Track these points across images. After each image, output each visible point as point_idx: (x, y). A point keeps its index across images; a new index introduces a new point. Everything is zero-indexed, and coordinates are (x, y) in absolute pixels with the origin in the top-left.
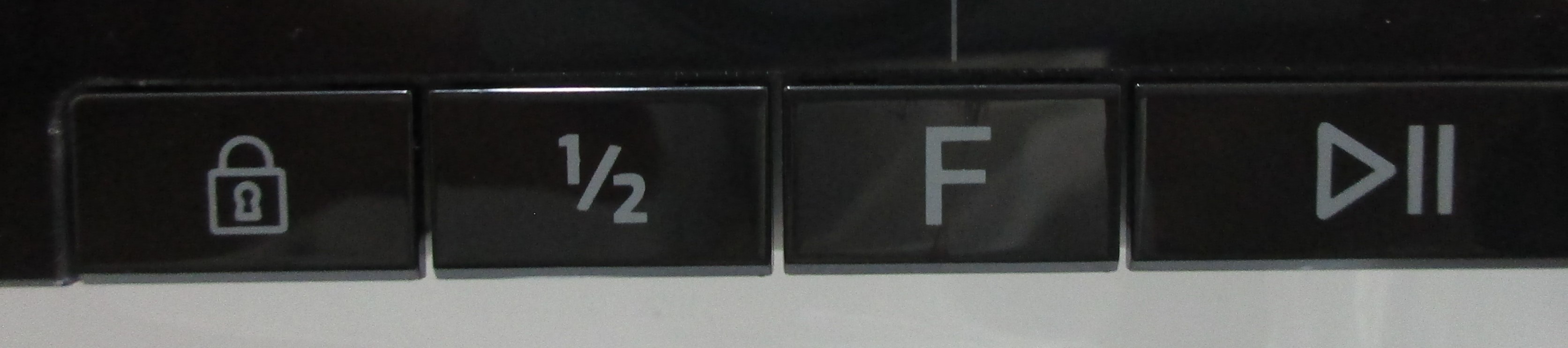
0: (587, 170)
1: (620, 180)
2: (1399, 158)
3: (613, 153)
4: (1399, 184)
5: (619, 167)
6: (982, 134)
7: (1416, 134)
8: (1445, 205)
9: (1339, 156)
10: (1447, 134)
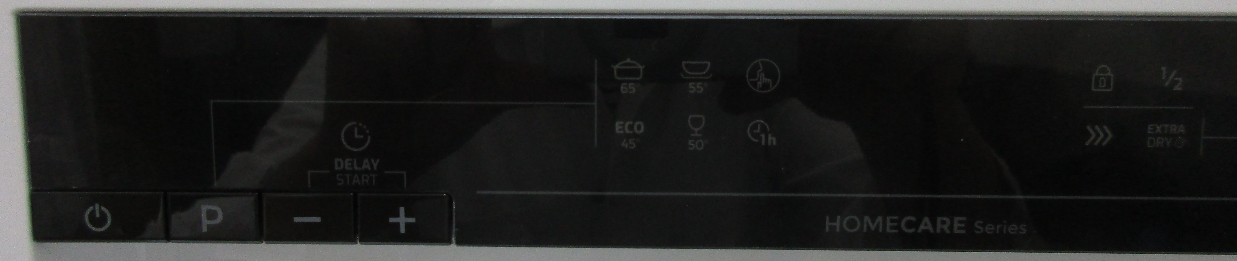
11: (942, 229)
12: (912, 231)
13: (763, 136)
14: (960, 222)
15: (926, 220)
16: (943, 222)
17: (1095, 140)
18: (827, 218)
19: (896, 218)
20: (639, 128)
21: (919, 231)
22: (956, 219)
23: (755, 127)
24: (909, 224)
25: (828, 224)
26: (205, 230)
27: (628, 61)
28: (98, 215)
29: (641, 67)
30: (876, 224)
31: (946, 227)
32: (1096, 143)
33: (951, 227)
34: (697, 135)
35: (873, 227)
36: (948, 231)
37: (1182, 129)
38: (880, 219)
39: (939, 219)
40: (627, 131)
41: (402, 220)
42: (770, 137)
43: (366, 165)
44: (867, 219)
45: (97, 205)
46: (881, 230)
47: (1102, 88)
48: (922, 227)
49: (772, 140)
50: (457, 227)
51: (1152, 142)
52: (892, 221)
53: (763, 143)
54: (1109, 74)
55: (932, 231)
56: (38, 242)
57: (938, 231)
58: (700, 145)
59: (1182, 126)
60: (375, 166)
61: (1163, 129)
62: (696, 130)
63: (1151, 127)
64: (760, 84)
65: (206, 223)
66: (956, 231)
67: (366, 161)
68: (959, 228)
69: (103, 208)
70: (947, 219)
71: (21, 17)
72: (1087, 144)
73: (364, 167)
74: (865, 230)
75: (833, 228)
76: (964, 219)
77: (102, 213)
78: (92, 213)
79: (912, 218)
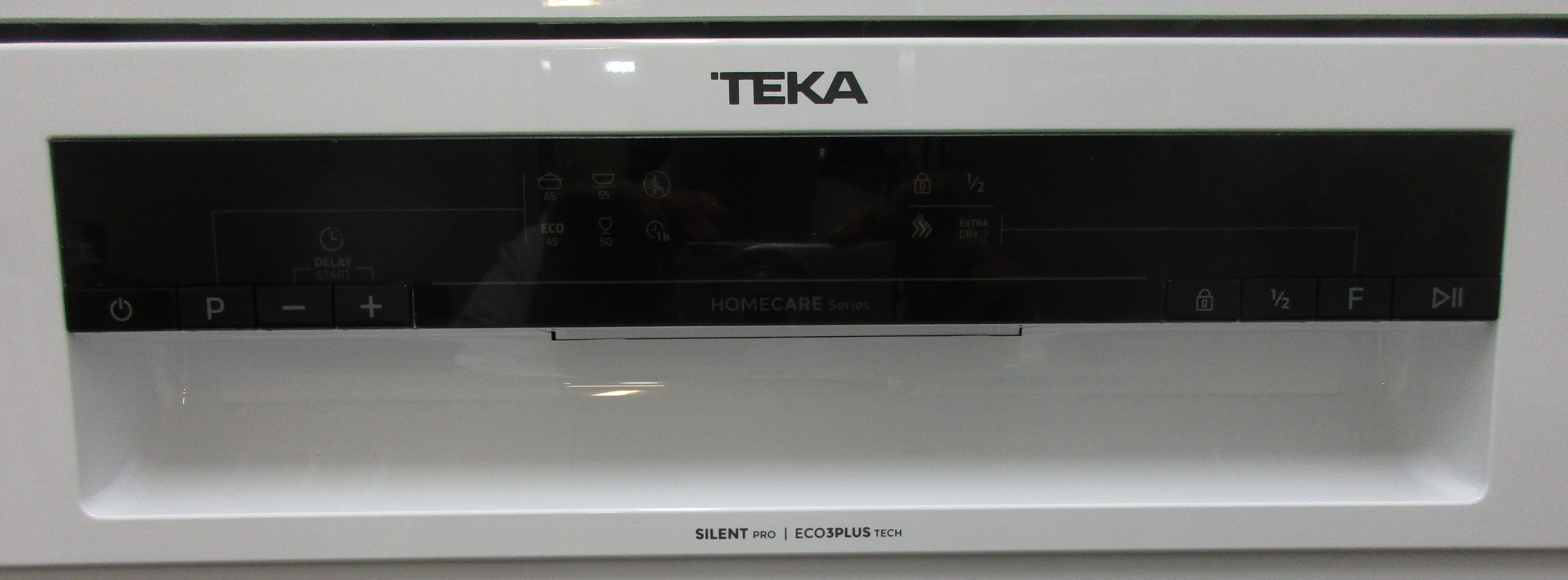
0: (1277, 297)
1: (1284, 299)
2: (1450, 294)
3: (1283, 293)
4: (1450, 301)
5: (1284, 296)
6: (1361, 289)
7: (1454, 290)
8: (1460, 305)
9: (1438, 295)
10: (1461, 290)
11: (804, 308)
12: (781, 309)
13: (659, 234)
14: (817, 301)
15: (791, 300)
16: (804, 302)
17: (919, 232)
18: (713, 301)
19: (767, 299)
20: (560, 228)
21: (786, 309)
22: (815, 299)
23: (652, 226)
24: (778, 304)
25: (714, 305)
26: (210, 317)
27: (549, 174)
28: (121, 308)
29: (560, 179)
30: (751, 304)
31: (807, 306)
32: (920, 236)
33: (811, 306)
34: (606, 233)
35: (749, 307)
36: (808, 309)
37: (985, 224)
38: (754, 300)
39: (801, 299)
40: (551, 232)
41: (371, 306)
42: (665, 235)
43: (341, 262)
44: (744, 300)
45: (120, 299)
46: (755, 309)
47: (922, 191)
48: (788, 306)
49: (666, 237)
50: (415, 312)
51: (963, 234)
52: (764, 301)
53: (659, 239)
54: (927, 180)
55: (795, 309)
56: (71, 332)
57: (801, 309)
58: (609, 242)
59: (985, 221)
60: (349, 263)
61: (971, 223)
62: (606, 229)
63: (962, 222)
64: (655, 191)
65: (210, 312)
66: (815, 308)
67: (341, 259)
68: (817, 306)
69: (125, 301)
70: (807, 299)
71: (54, 143)
72: (913, 236)
73: (339, 264)
74: (743, 309)
75: (717, 308)
76: (820, 298)
77: (125, 306)
78: (117, 306)
79: (780, 299)
